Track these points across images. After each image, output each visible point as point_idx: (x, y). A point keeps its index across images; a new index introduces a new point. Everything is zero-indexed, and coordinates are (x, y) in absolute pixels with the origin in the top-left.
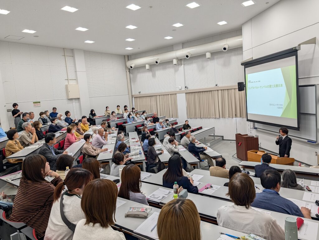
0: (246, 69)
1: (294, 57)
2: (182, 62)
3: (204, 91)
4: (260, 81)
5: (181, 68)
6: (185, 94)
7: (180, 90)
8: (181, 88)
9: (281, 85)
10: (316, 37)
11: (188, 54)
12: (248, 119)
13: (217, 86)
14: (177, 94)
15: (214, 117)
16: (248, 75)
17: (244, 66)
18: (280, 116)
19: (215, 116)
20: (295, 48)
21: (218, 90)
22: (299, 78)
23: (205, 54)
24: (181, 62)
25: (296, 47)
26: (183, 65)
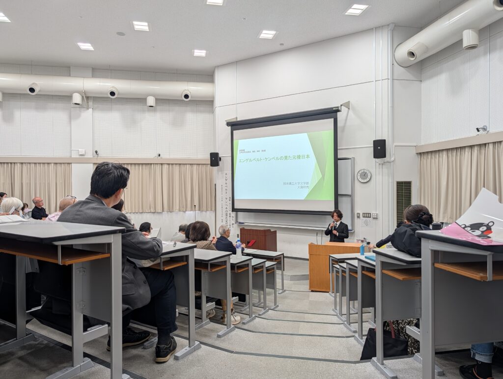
0: (235, 132)
1: (332, 120)
2: (91, 103)
3: (135, 164)
4: (265, 151)
5: (88, 115)
6: (92, 164)
7: (81, 157)
8: (83, 153)
9: (306, 156)
10: (349, 101)
11: (114, 90)
12: (235, 207)
13: (159, 158)
14: (72, 164)
15: (152, 210)
16: (240, 141)
17: (230, 127)
18: (303, 198)
19: (155, 209)
20: (336, 109)
21: (162, 164)
22: (338, 148)
23: (146, 99)
24: (88, 102)
25: (338, 107)
26: (90, 110)
